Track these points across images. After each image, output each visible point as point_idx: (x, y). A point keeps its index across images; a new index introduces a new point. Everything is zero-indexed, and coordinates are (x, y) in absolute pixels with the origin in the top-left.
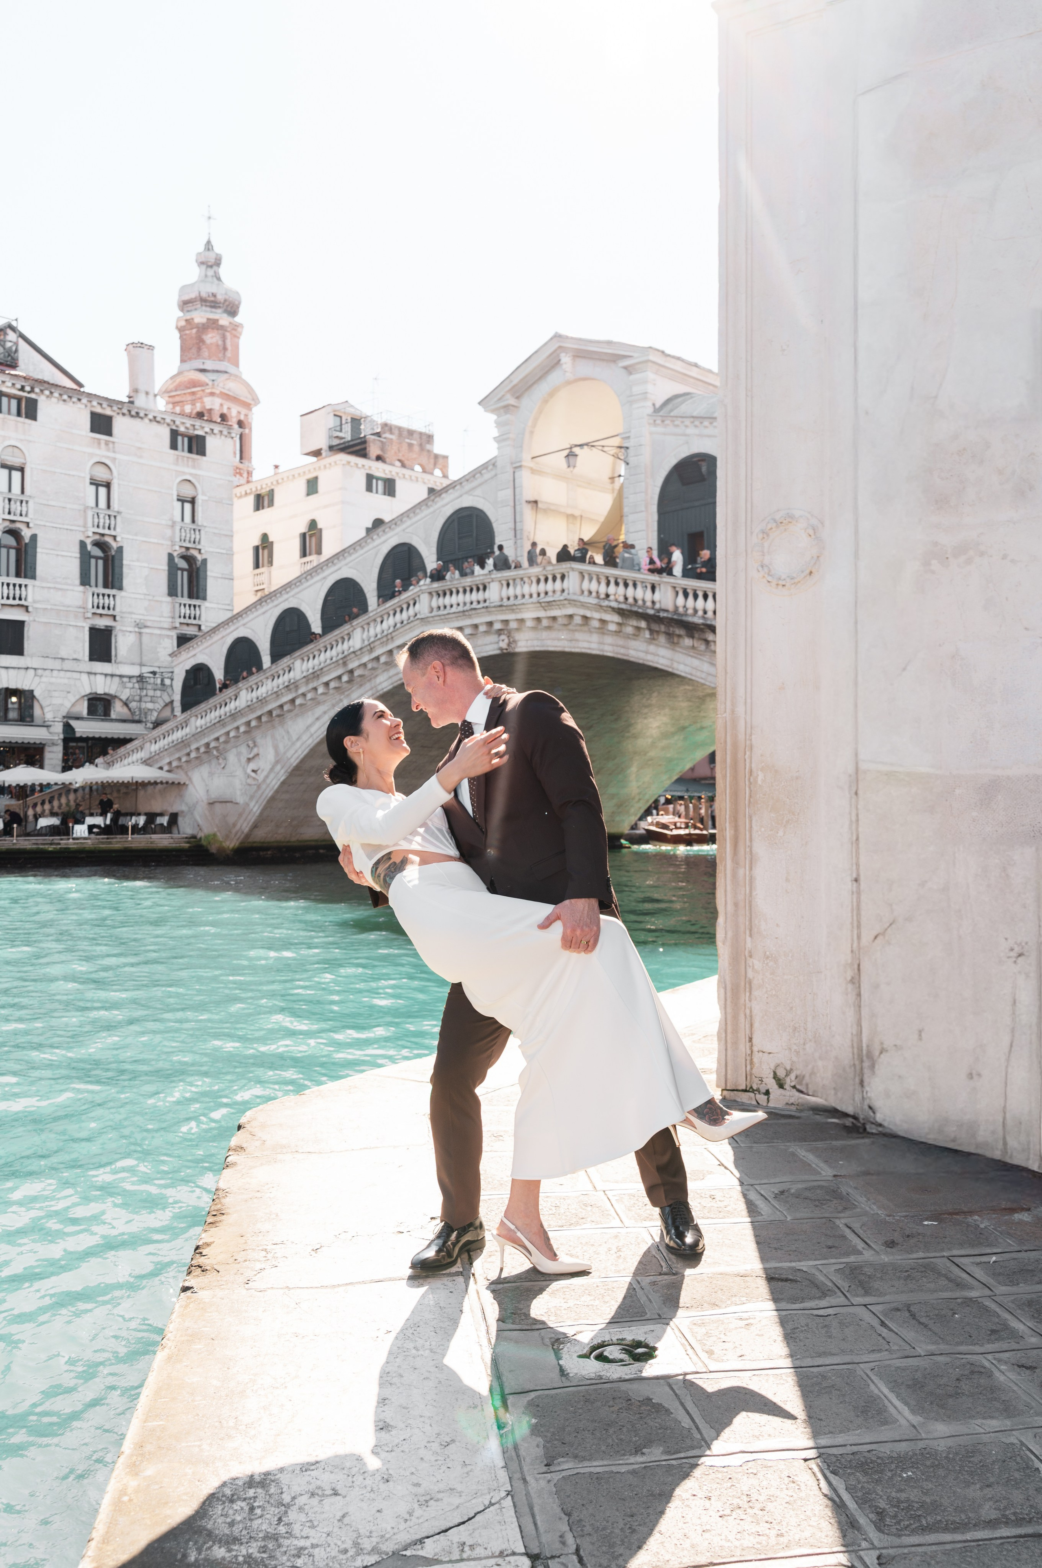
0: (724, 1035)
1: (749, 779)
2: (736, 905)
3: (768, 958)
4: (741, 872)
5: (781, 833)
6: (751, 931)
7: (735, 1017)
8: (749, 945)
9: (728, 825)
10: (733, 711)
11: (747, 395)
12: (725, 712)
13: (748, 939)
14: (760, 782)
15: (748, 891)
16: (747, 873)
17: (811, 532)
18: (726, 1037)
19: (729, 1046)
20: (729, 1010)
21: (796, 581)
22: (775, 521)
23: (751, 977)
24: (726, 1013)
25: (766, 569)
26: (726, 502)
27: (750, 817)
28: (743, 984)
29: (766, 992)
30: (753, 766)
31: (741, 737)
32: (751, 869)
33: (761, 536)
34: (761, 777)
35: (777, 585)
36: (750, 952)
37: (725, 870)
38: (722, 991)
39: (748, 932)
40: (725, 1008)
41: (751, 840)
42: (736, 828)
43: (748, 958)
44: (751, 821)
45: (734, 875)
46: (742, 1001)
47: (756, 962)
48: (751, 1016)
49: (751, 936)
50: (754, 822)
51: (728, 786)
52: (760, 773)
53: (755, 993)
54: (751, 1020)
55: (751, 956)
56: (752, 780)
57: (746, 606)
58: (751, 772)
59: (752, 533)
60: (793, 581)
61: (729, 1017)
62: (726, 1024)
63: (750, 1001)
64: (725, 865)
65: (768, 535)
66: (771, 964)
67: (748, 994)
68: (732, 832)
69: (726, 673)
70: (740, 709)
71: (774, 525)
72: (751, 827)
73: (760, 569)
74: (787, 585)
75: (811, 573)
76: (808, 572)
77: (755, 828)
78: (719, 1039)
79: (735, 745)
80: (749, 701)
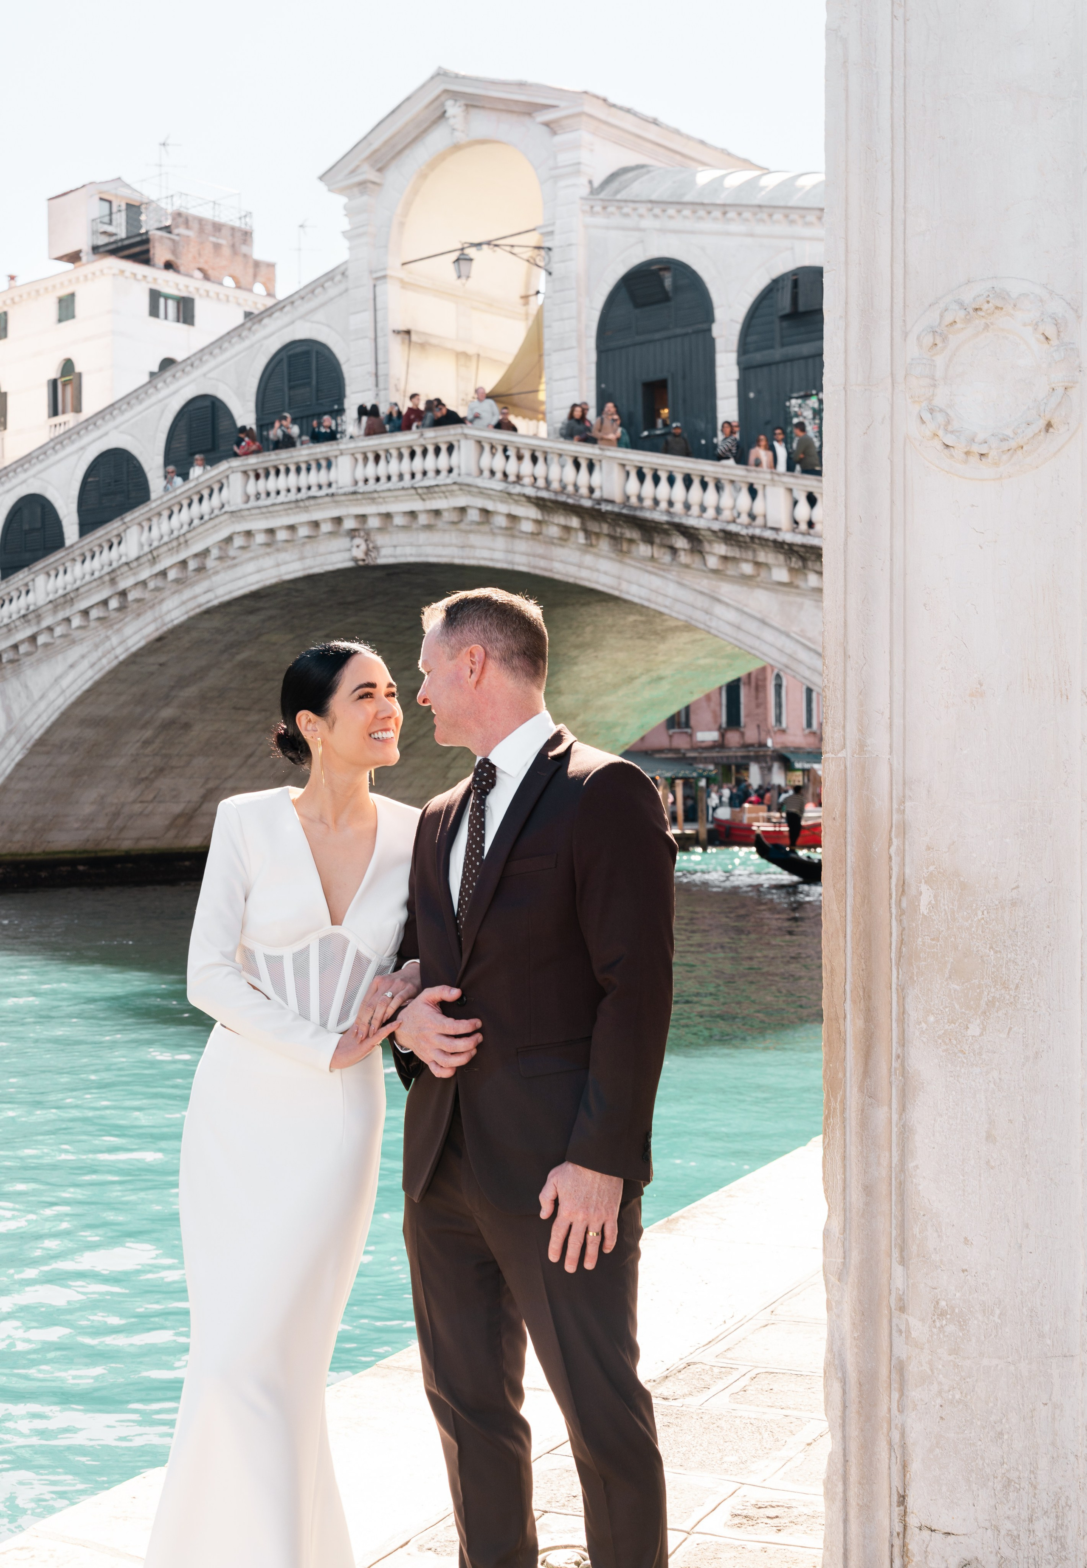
0: (840, 1488)
1: (899, 903)
2: (868, 1190)
3: (943, 1314)
4: (881, 1114)
5: (974, 1029)
6: (902, 1250)
7: (867, 1447)
8: (899, 1282)
9: (848, 1005)
10: (862, 746)
11: (894, 16)
12: (844, 746)
13: (898, 1271)
14: (924, 909)
15: (895, 1160)
16: (895, 1117)
17: (1051, 331)
18: (845, 1492)
19: (853, 1512)
20: (853, 1431)
21: (1013, 444)
22: (962, 305)
23: (904, 1357)
24: (844, 1437)
25: (940, 418)
26: (846, 263)
27: (902, 989)
28: (884, 1371)
29: (940, 1392)
30: (907, 871)
31: (881, 804)
32: (903, 1109)
33: (928, 340)
34: (926, 898)
35: (967, 453)
36: (901, 1299)
37: (843, 1110)
38: (837, 1387)
39: (896, 1254)
40: (844, 1426)
41: (903, 1042)
42: (869, 1015)
43: (896, 1313)
44: (902, 999)
45: (865, 1122)
46: (882, 1410)
47: (914, 1322)
48: (904, 1446)
49: (903, 1262)
50: (909, 999)
51: (849, 917)
52: (924, 887)
53: (915, 1394)
54: (904, 1454)
55: (902, 1309)
56: (904, 904)
57: (892, 502)
58: (903, 885)
59: (906, 335)
60: (1005, 446)
61: (853, 1447)
62: (846, 1461)
63: (901, 1411)
64: (844, 1096)
65: (945, 339)
66: (951, 1328)
67: (895, 1395)
68: (860, 1023)
69: (846, 656)
70: (879, 741)
71: (962, 313)
72: (903, 1012)
73: (926, 416)
74: (993, 454)
75: (1049, 425)
76: (1042, 423)
77: (913, 1015)
78: (829, 1494)
79: (867, 825)
80: (898, 721)
